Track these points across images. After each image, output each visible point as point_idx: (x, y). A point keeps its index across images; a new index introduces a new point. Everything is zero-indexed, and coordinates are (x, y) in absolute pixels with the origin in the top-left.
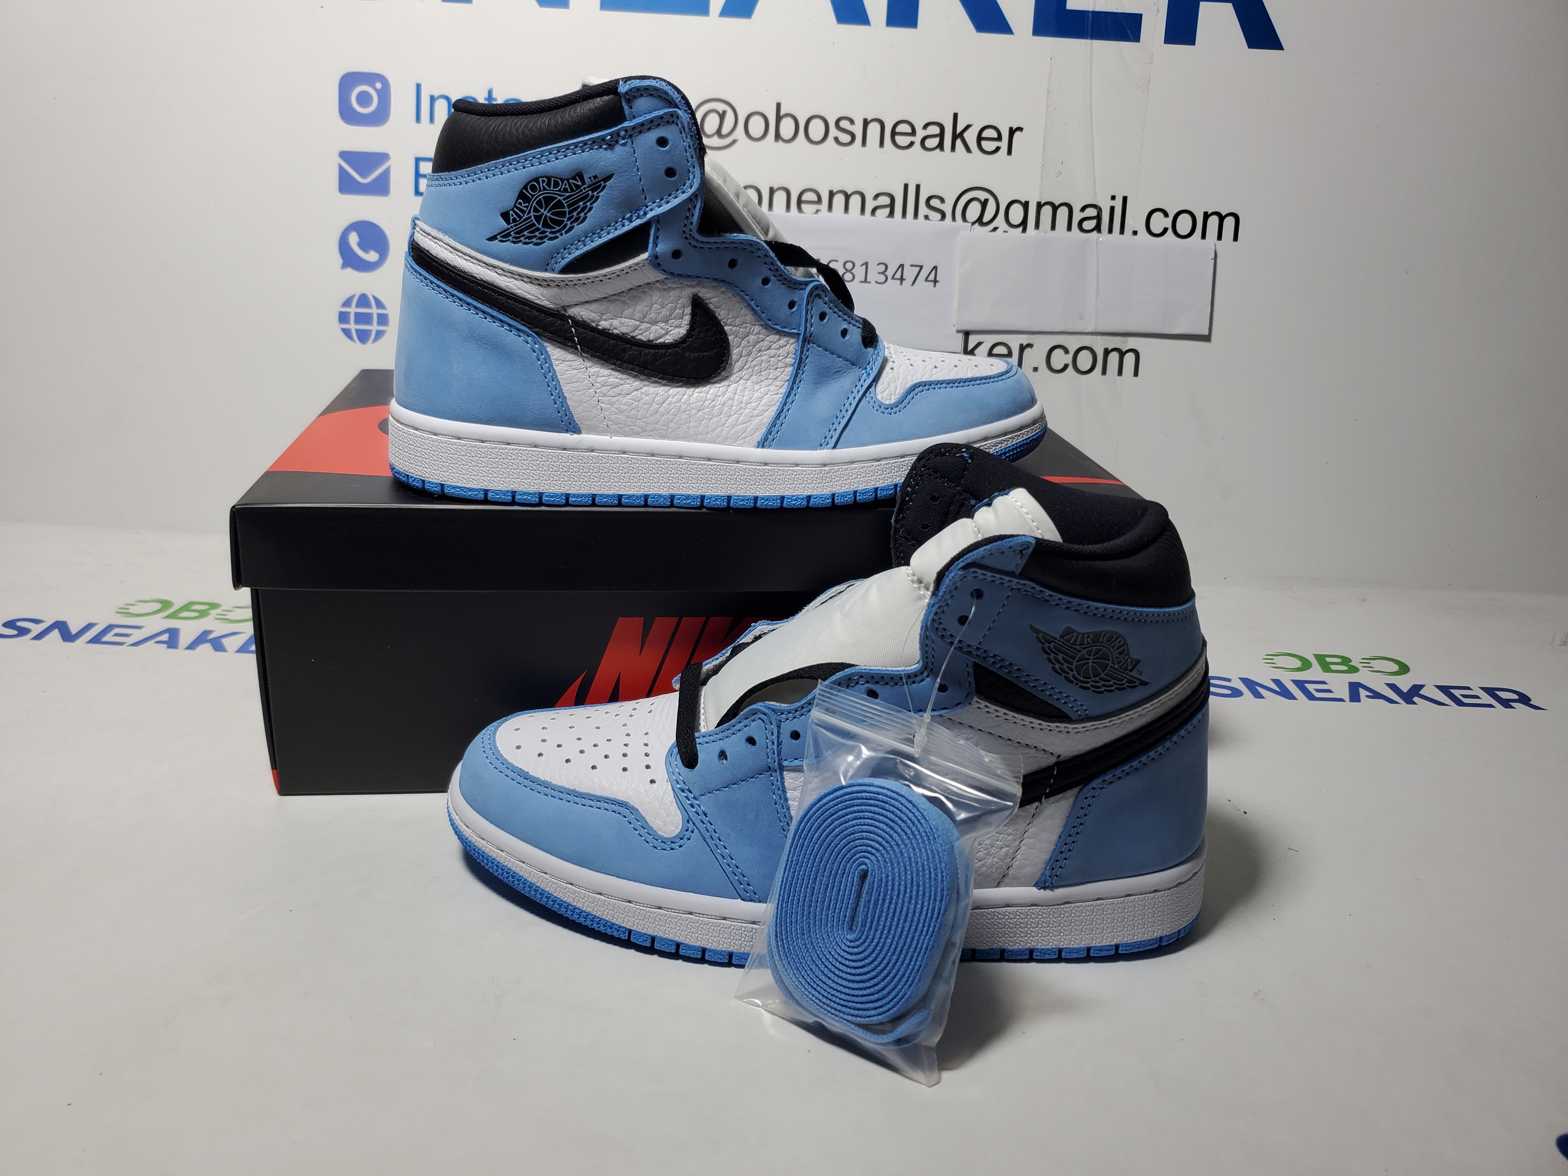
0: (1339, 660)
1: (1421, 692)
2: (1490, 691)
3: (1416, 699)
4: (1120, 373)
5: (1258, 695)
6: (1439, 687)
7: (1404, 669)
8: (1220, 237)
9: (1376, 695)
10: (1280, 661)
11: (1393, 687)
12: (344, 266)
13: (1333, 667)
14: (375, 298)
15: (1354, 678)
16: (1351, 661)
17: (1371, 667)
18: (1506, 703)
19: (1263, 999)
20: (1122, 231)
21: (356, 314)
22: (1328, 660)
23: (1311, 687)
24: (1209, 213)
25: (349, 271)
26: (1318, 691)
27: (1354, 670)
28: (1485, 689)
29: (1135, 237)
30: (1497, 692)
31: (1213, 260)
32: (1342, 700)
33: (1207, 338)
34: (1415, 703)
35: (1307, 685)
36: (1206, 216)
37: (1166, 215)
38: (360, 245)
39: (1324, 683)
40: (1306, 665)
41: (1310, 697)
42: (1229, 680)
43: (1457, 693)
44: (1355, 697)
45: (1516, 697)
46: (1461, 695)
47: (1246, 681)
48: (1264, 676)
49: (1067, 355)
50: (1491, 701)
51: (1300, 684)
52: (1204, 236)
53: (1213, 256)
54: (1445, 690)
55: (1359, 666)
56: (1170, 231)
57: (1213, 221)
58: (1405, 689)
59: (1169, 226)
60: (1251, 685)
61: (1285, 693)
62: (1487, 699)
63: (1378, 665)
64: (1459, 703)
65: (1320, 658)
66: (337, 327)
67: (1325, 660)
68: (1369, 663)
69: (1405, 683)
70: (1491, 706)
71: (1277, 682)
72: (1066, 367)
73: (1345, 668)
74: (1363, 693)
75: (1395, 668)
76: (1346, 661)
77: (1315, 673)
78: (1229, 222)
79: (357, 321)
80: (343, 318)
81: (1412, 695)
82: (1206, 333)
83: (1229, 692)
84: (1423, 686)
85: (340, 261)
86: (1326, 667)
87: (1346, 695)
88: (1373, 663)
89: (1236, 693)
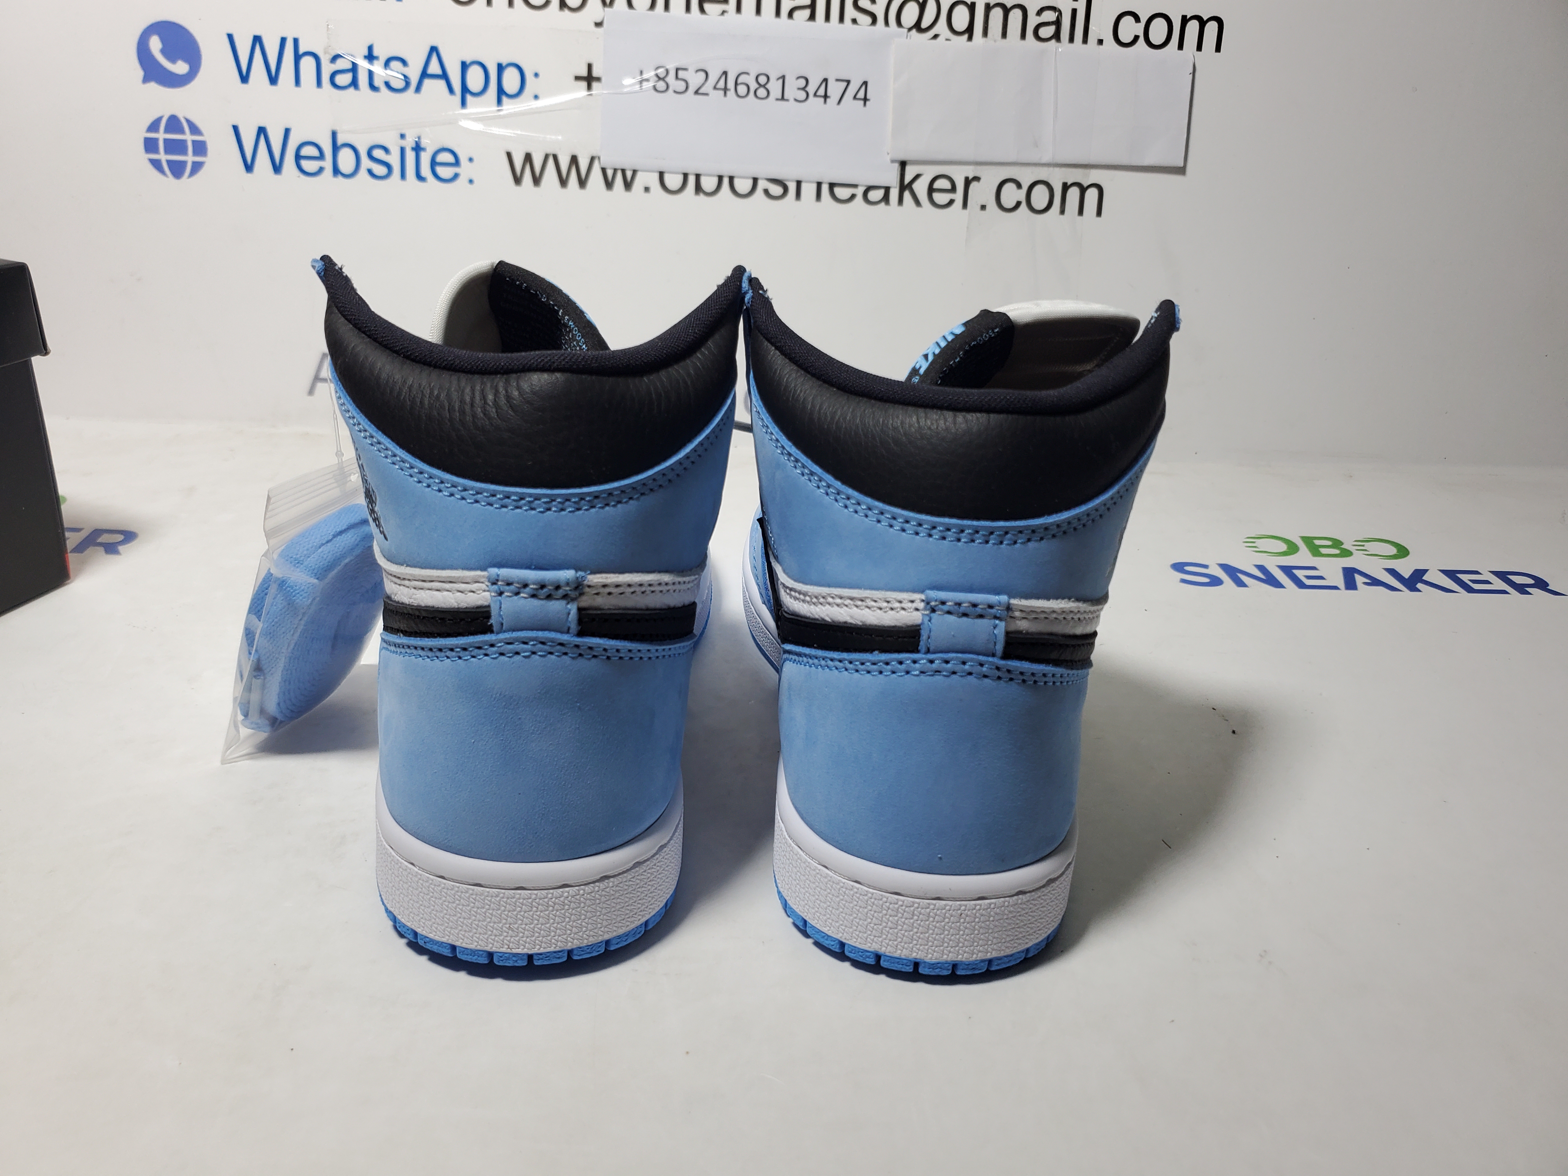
0: (1329, 543)
1: (1424, 578)
2: (1502, 575)
3: (1419, 586)
4: (1081, 212)
5: (1241, 584)
6: (1444, 572)
7: (1403, 552)
8: (1199, 48)
9: (1375, 582)
10: (1263, 544)
11: (1392, 572)
12: (146, 80)
13: (1324, 551)
14: (188, 121)
15: (1348, 562)
16: (1342, 544)
17: (1366, 550)
18: (1521, 589)
19: (1270, 963)
20: (1085, 40)
21: (166, 141)
22: (1317, 542)
23: (1300, 574)
24: (1188, 17)
25: (153, 86)
26: (1309, 577)
27: (1346, 553)
28: (1497, 574)
29: (1101, 47)
30: (1510, 577)
31: (1191, 75)
32: (1336, 588)
33: (1181, 171)
34: (1419, 591)
35: (1296, 572)
36: (1185, 20)
37: (1137, 19)
38: (163, 51)
39: (1314, 568)
40: (1293, 548)
41: (1300, 584)
42: (1206, 567)
43: (1465, 578)
44: (1351, 584)
45: (1531, 582)
46: (1470, 580)
47: (1226, 568)
48: (1246, 562)
49: (1020, 191)
50: (1504, 586)
51: (1288, 570)
52: (1181, 46)
53: (1191, 71)
54: (1451, 574)
55: (1352, 549)
56: (1142, 39)
57: (1193, 27)
58: (1407, 575)
59: (1141, 34)
60: (1232, 572)
61: (1271, 580)
62: (1499, 584)
63: (1373, 547)
64: (1470, 590)
65: (1308, 541)
66: (144, 158)
67: (1313, 543)
68: (1363, 546)
69: (1406, 568)
70: (1504, 592)
71: (1261, 568)
72: (1018, 204)
73: (1337, 552)
74: (1359, 579)
75: (1393, 551)
76: (1337, 543)
77: (1303, 557)
78: (1211, 28)
79: (167, 152)
80: (150, 145)
81: (1415, 580)
82: (1182, 165)
83: (1206, 580)
84: (1426, 571)
85: (140, 73)
86: (1315, 551)
87: (1341, 583)
88: (1368, 545)
89: (1215, 581)
